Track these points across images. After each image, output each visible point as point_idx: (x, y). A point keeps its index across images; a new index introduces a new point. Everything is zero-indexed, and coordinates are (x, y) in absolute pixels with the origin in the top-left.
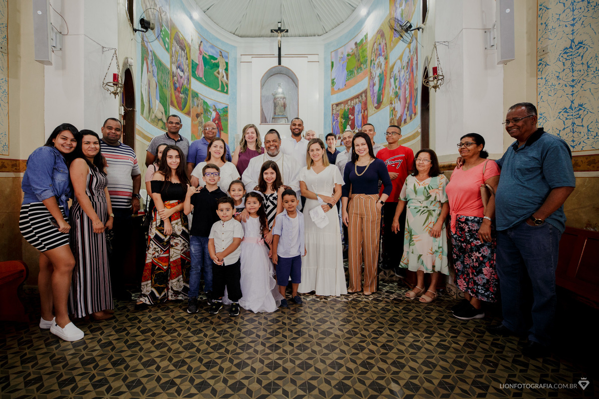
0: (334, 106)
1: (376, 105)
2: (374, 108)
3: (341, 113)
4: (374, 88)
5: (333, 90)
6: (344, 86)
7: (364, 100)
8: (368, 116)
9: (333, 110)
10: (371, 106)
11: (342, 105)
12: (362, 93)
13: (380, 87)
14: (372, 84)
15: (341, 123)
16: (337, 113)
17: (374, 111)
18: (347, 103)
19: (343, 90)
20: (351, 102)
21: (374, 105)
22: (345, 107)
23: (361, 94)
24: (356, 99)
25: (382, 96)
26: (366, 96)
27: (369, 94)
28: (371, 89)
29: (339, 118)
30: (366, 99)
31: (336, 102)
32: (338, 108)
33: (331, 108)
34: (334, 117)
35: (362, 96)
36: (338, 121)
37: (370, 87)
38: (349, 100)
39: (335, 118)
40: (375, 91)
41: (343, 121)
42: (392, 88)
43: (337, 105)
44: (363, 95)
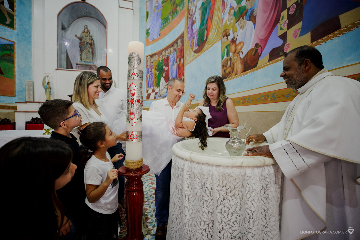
0: (149, 57)
1: (196, 48)
2: (193, 53)
3: (155, 64)
4: (193, 27)
5: (147, 40)
6: (158, 36)
7: (180, 47)
8: (185, 64)
9: (147, 61)
10: (188, 52)
11: (157, 56)
12: (177, 40)
13: (202, 20)
14: (190, 23)
15: (156, 75)
16: (152, 64)
17: (194, 56)
18: (161, 54)
19: (157, 40)
20: (165, 52)
21: (192, 49)
22: (159, 57)
23: (176, 42)
24: (170, 47)
25: (206, 32)
26: (182, 42)
27: (186, 38)
28: (190, 30)
29: (153, 70)
30: (183, 45)
31: (151, 53)
32: (153, 60)
33: (146, 60)
34: (148, 69)
35: (177, 43)
36: (152, 73)
37: (188, 28)
38: (163, 50)
39: (150, 70)
40: (194, 31)
41: (157, 73)
42: (228, 9)
43: (152, 56)
44: (179, 41)
